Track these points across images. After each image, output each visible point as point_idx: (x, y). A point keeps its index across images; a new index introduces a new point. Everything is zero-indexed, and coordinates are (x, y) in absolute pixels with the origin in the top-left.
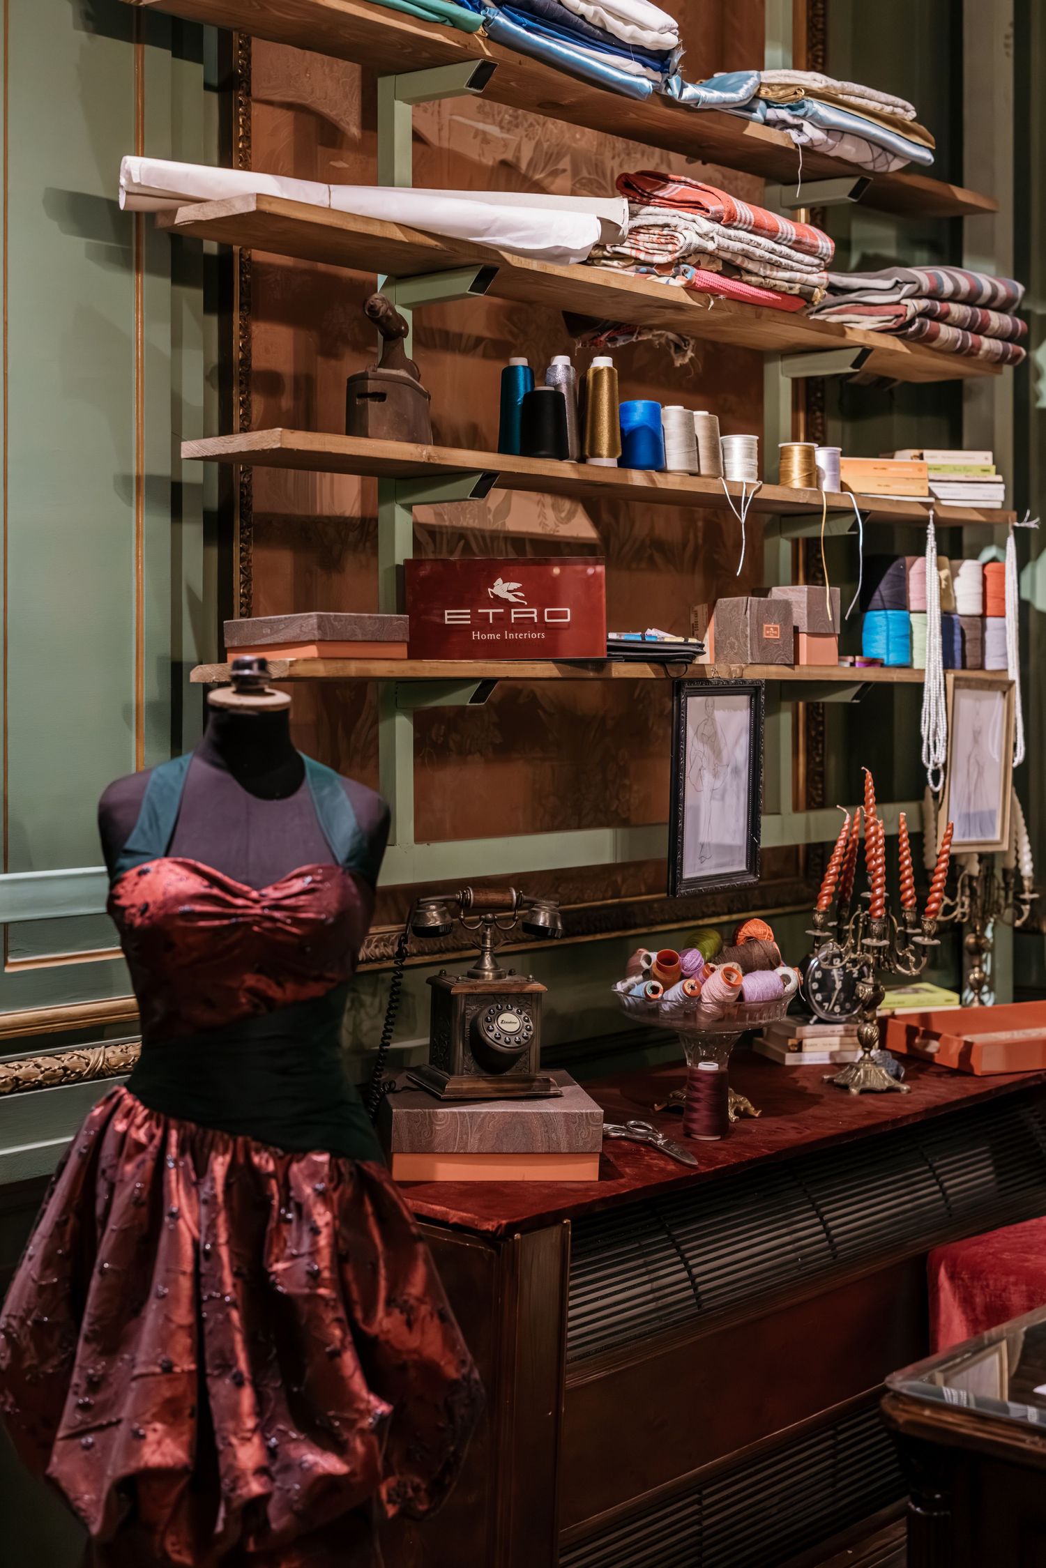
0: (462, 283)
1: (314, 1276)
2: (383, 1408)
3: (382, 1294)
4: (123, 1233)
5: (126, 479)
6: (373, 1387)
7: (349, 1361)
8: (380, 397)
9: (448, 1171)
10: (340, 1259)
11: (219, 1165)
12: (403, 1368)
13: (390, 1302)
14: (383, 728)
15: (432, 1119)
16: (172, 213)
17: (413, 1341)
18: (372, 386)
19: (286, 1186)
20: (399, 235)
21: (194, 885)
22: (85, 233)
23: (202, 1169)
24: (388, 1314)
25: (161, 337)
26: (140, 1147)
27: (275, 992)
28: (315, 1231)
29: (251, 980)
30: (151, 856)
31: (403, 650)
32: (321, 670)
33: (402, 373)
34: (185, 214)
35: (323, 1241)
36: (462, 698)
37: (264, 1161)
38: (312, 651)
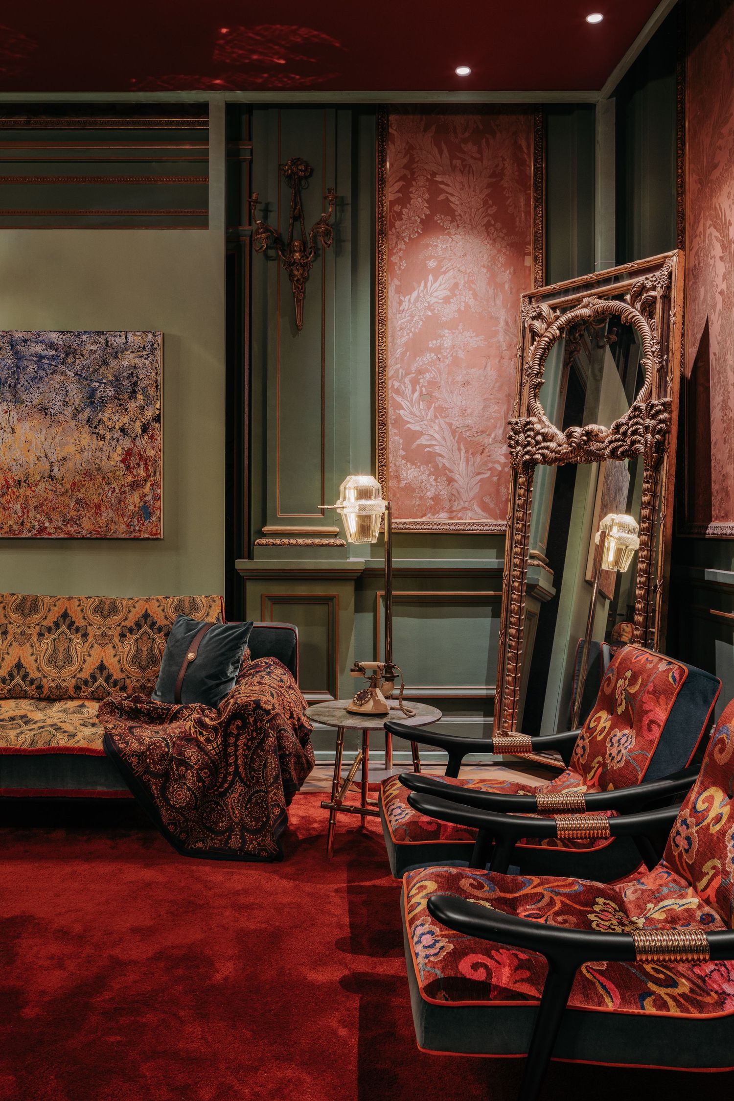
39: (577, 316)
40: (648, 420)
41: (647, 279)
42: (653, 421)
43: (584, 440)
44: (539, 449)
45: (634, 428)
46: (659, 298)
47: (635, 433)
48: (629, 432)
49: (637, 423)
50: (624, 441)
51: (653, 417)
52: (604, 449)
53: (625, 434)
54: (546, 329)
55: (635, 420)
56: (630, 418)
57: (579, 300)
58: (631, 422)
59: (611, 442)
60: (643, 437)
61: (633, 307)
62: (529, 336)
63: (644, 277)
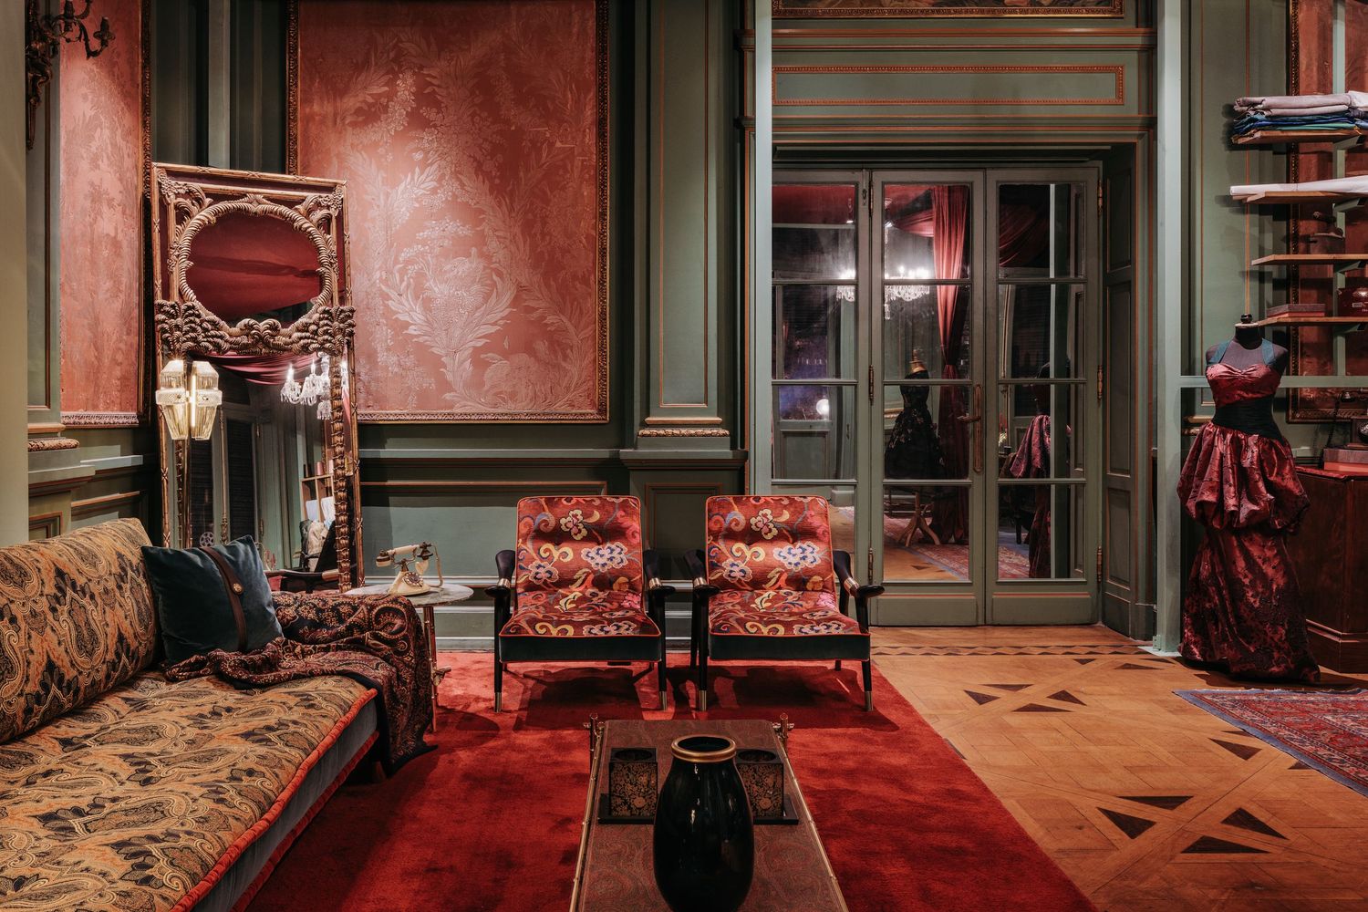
0: (1355, 204)
1: (1252, 463)
2: (1270, 497)
3: (1275, 471)
4: (1205, 452)
5: (1243, 274)
6: (1268, 492)
7: (1261, 484)
8: (1315, 242)
9: (1343, 468)
10: (1260, 460)
11: (1229, 436)
12: (1281, 490)
13: (1277, 474)
14: (1334, 341)
15: (1337, 453)
16: (1246, 199)
17: (1284, 484)
18: (1311, 239)
19: (1247, 443)
20: (1321, 195)
21: (1226, 369)
22: (1228, 206)
23: (1225, 438)
24: (1276, 476)
25: (1256, 231)
26: (1210, 432)
27: (1245, 395)
28: (1253, 452)
29: (1239, 392)
30: (1215, 363)
31: (1323, 314)
32: (1290, 320)
33: (1333, 234)
34: (1249, 199)
35: (1255, 454)
36: (1355, 329)
37: (1241, 436)
38: (1287, 315)
39: (239, 209)
40: (336, 323)
41: (320, 197)
42: (341, 325)
43: (269, 334)
44: (210, 337)
45: (325, 328)
46: (333, 217)
47: (326, 332)
48: (320, 331)
49: (327, 325)
50: (313, 338)
51: (343, 321)
52: (292, 343)
53: (315, 333)
54: (199, 212)
55: (326, 322)
56: (320, 319)
57: (243, 195)
58: (321, 323)
59: (301, 338)
60: (334, 338)
61: (307, 216)
62: (172, 214)
63: (319, 194)
